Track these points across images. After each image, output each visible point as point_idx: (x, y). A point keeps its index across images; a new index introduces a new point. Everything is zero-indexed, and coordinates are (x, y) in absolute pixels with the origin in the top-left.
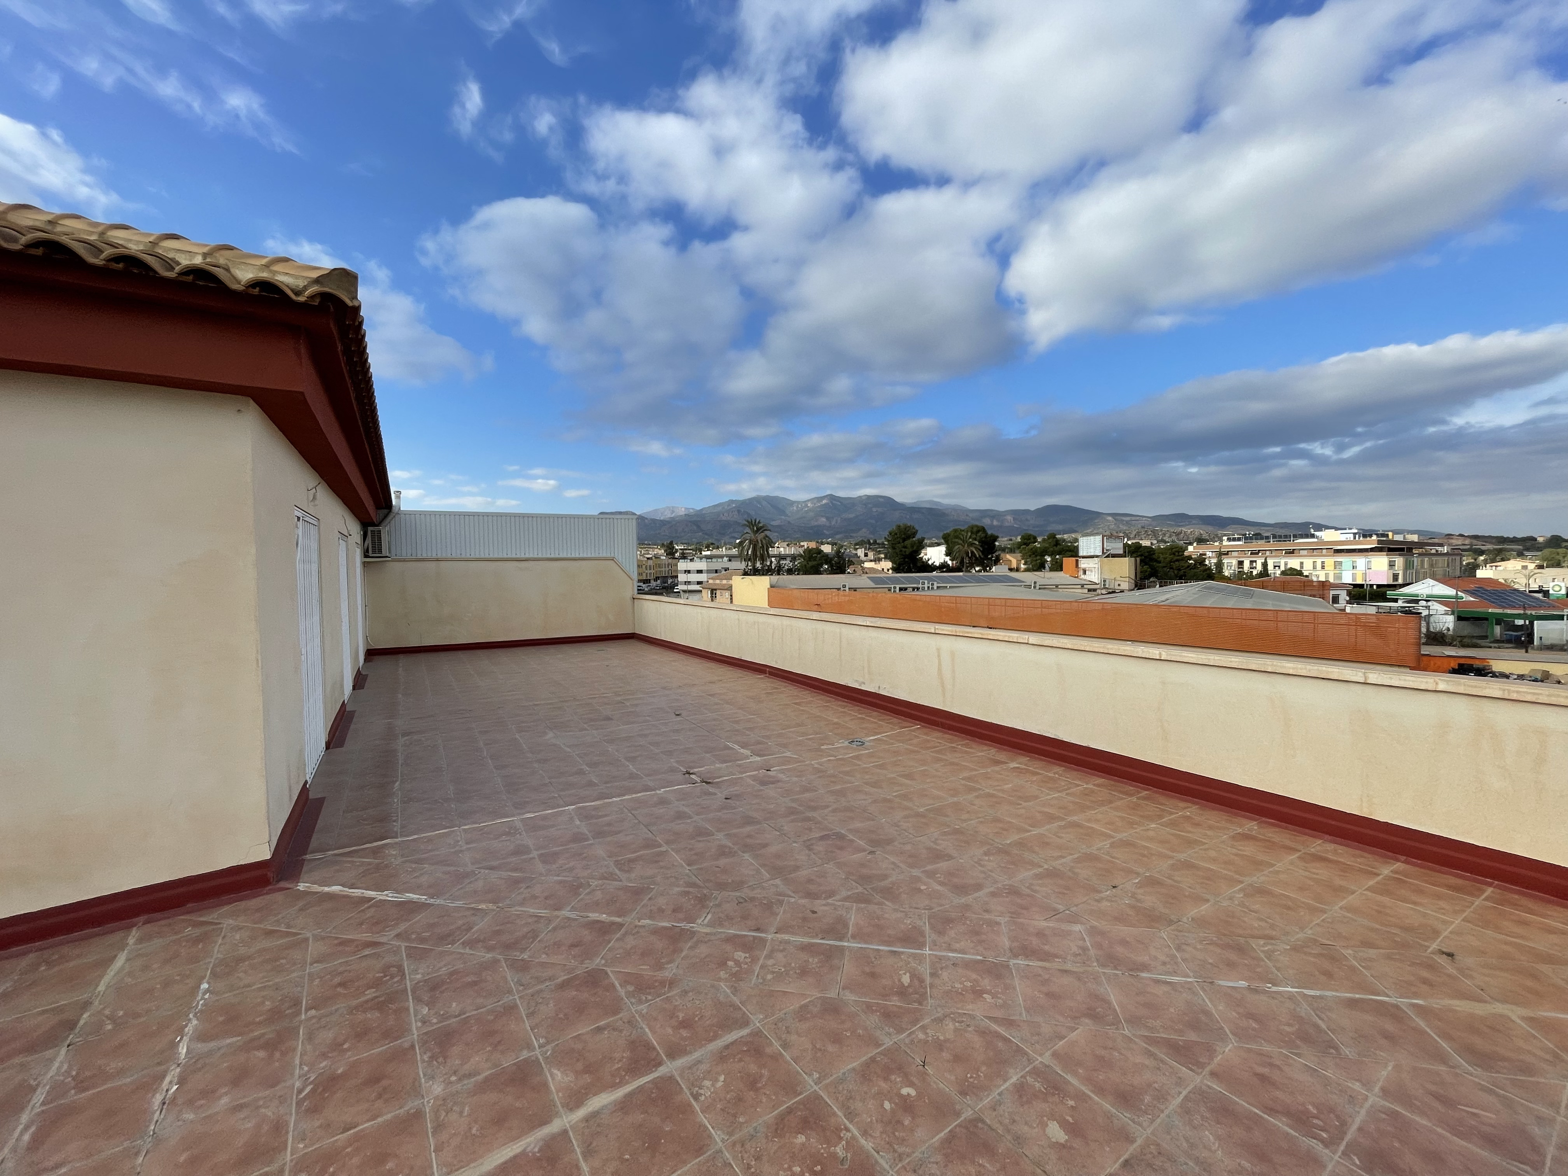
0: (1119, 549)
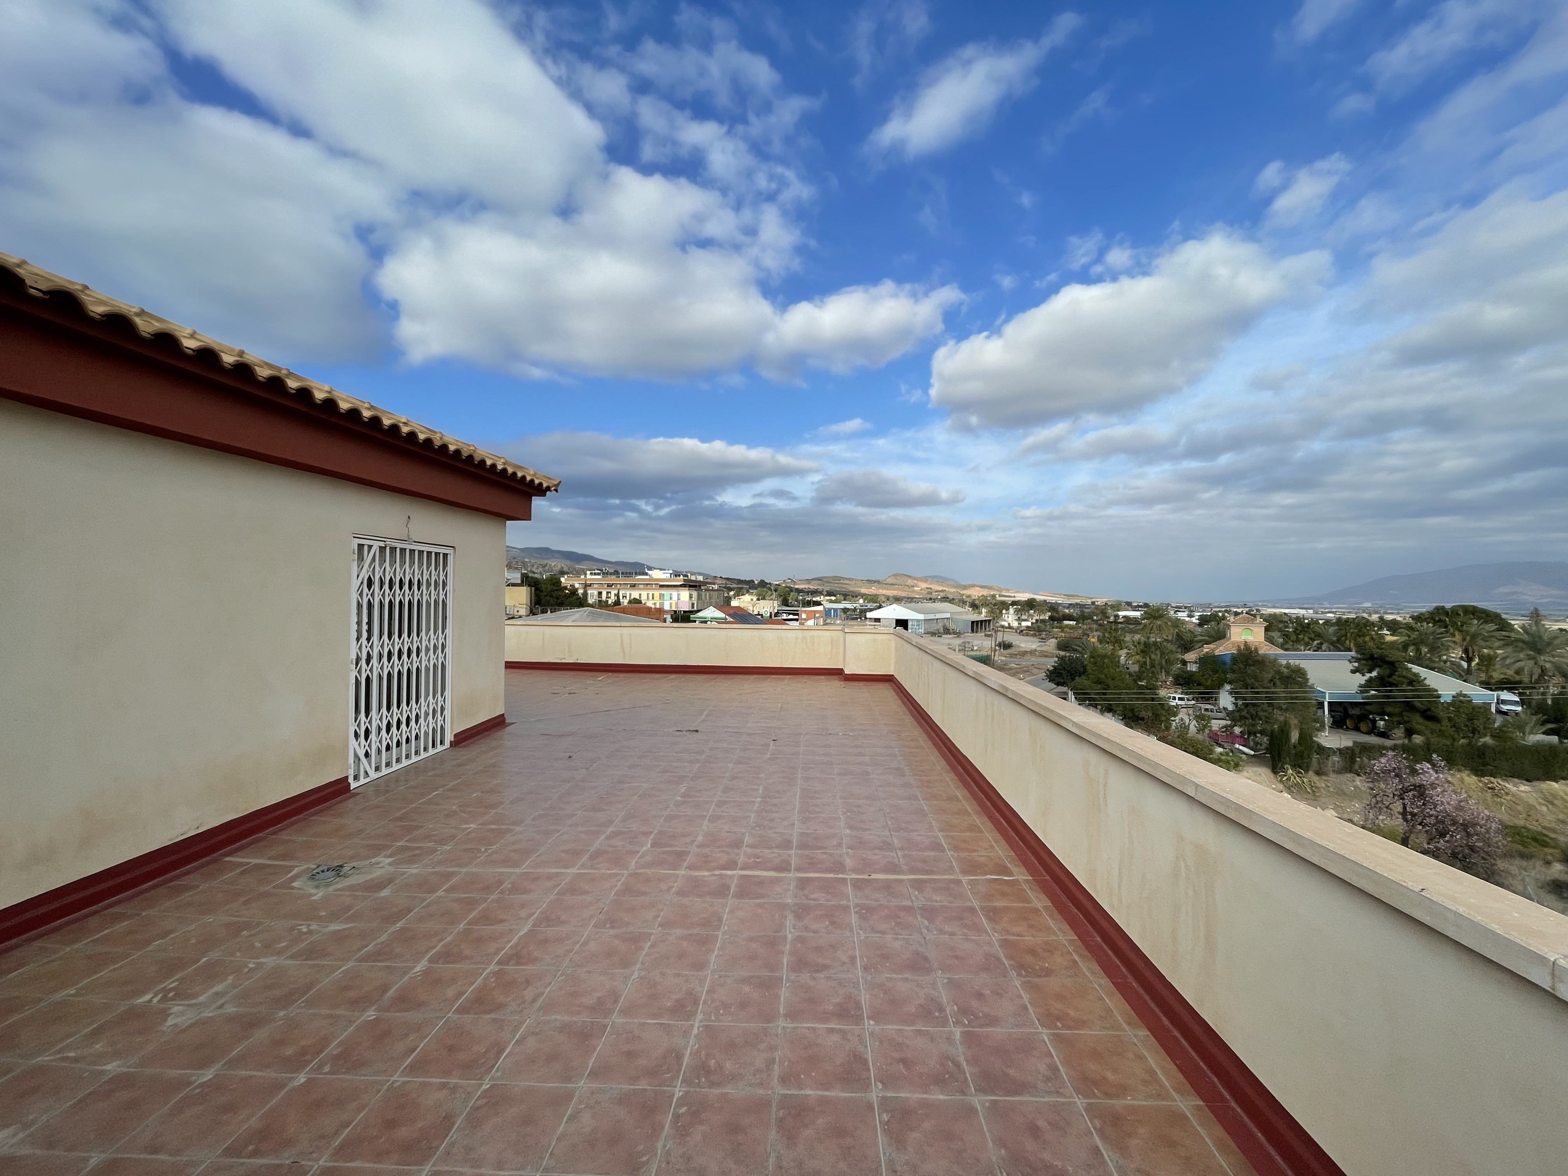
0: (518, 578)
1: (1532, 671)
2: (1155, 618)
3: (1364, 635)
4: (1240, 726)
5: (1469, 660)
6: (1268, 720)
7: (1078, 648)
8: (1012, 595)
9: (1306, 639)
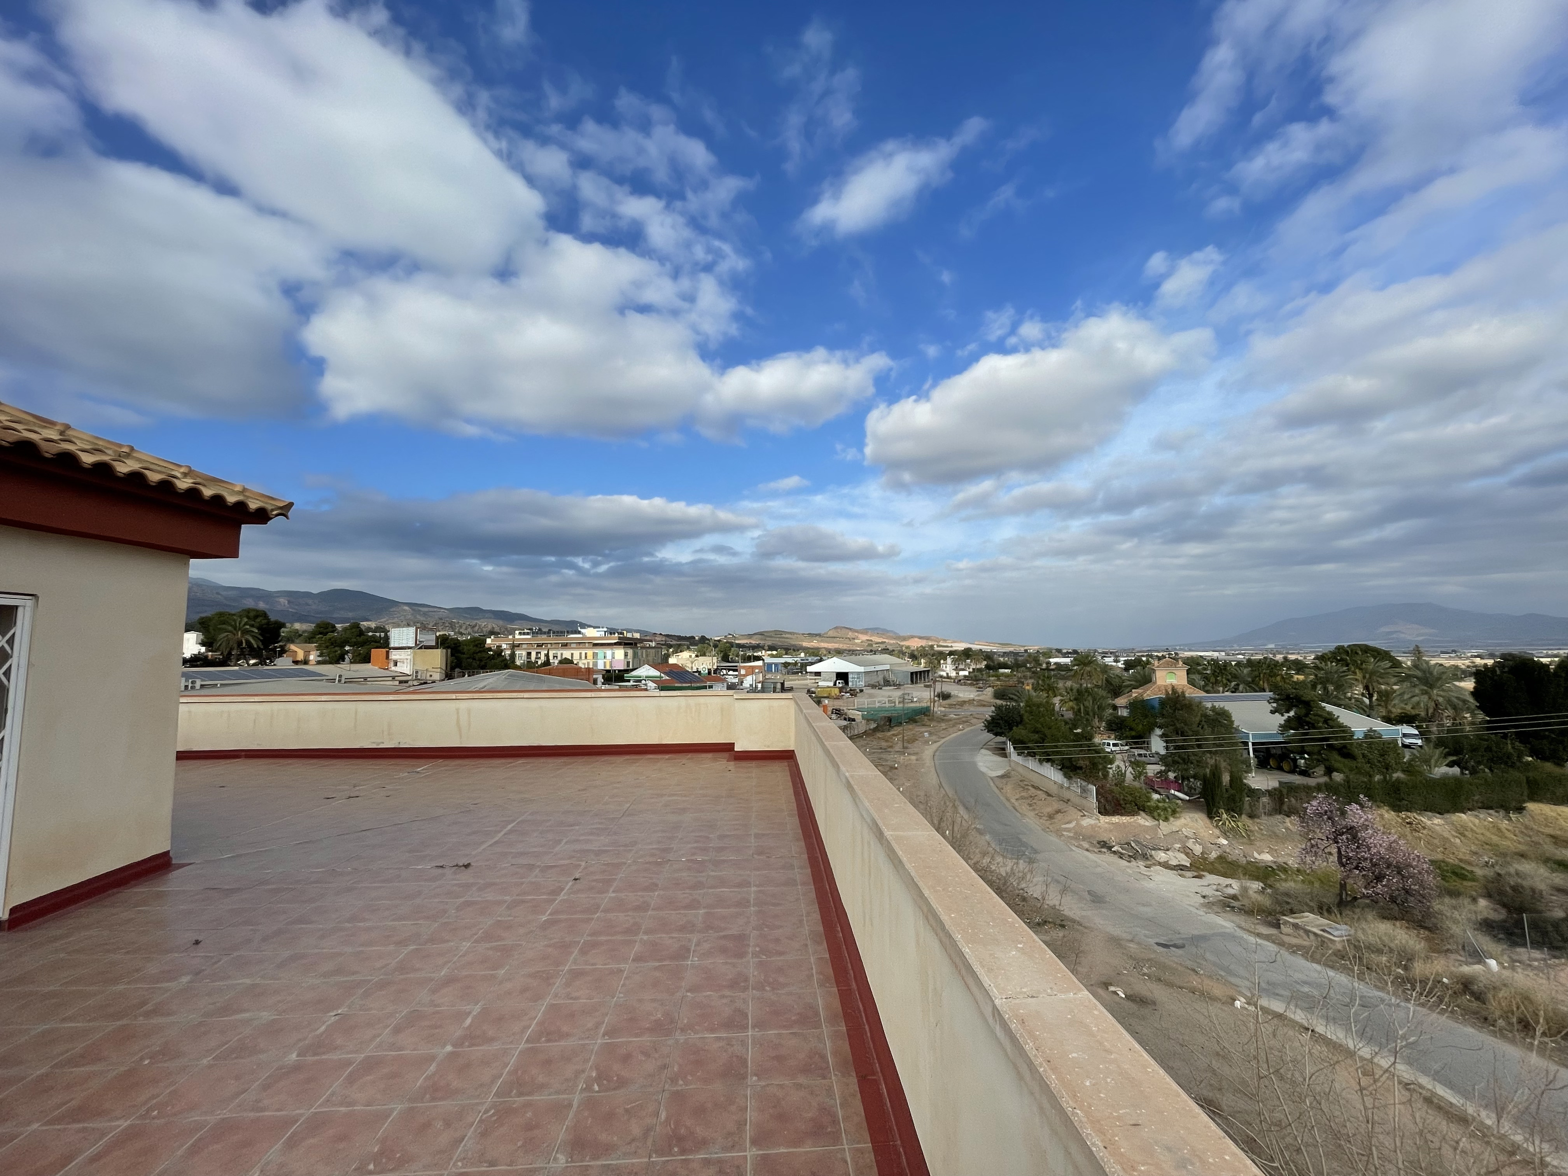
0: (433, 640)
1: (1427, 705)
2: (1085, 665)
3: (1276, 675)
4: (1174, 772)
5: (1370, 697)
6: (1199, 764)
7: (1014, 697)
8: (950, 645)
9: (1225, 681)
